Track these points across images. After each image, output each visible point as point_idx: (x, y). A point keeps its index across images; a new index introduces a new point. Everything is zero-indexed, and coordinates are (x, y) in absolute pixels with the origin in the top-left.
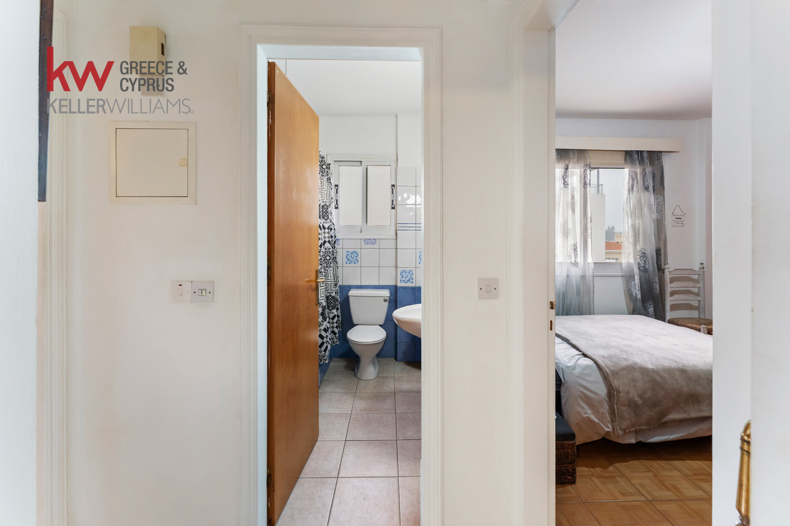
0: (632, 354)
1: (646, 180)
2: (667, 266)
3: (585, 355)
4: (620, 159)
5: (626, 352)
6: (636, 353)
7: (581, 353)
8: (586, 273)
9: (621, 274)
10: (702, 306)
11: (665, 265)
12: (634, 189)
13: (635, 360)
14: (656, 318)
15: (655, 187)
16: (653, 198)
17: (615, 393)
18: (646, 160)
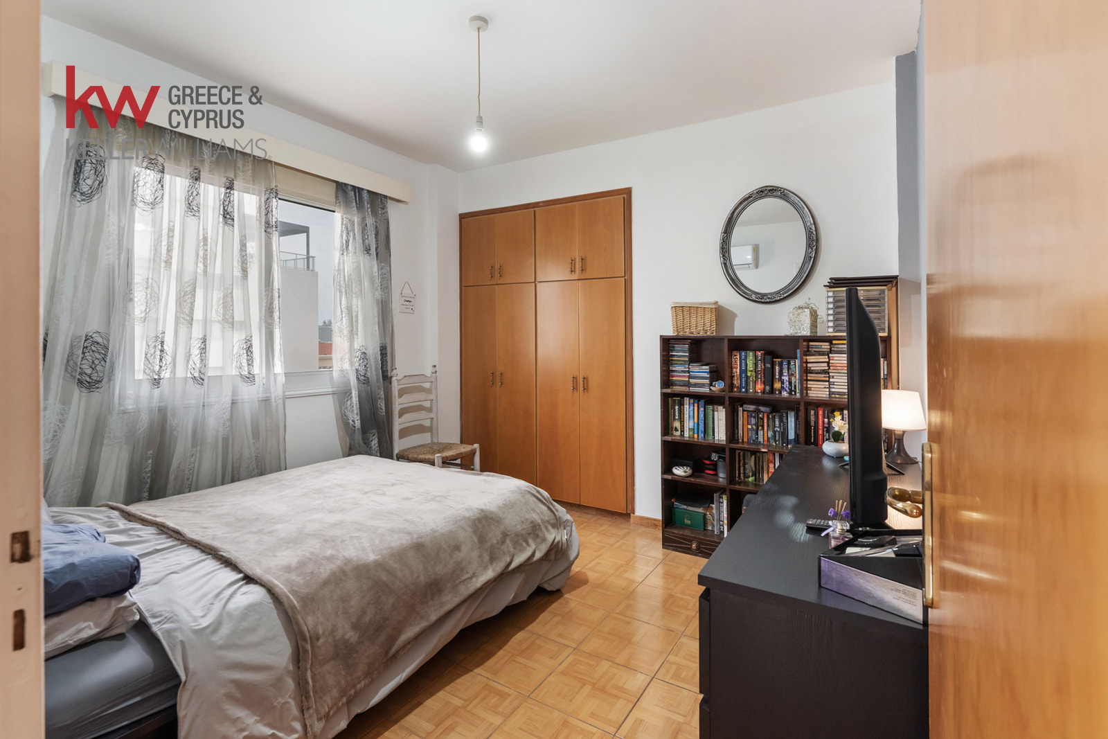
0: (343, 541)
1: (366, 237)
2: (394, 371)
3: (249, 579)
4: (329, 193)
5: (333, 541)
6: (351, 537)
7: (241, 575)
8: (270, 393)
9: (331, 390)
10: (434, 427)
11: (392, 370)
12: (350, 247)
13: (346, 554)
14: (381, 456)
15: (379, 249)
16: (376, 266)
17: (309, 647)
18: (366, 204)
